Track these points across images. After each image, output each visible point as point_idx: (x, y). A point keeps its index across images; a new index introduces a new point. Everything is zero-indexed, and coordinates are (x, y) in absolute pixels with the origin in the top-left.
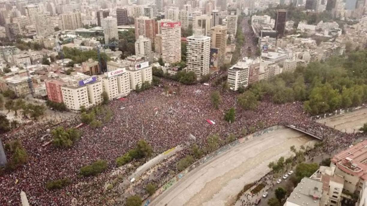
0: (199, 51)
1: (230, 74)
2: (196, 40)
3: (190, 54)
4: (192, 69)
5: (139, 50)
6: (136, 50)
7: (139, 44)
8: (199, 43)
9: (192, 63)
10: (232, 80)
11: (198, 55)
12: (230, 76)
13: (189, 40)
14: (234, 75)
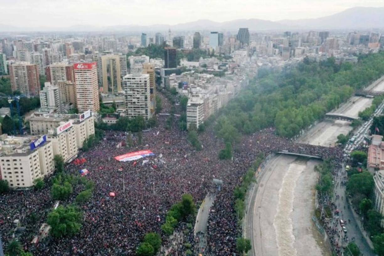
0: (142, 91)
1: (190, 111)
2: (137, 78)
3: (129, 96)
4: (133, 113)
5: (47, 101)
6: (41, 102)
7: (46, 93)
8: (140, 81)
9: (133, 106)
10: (193, 118)
11: (141, 95)
12: (189, 114)
13: (127, 80)
14: (194, 112)
